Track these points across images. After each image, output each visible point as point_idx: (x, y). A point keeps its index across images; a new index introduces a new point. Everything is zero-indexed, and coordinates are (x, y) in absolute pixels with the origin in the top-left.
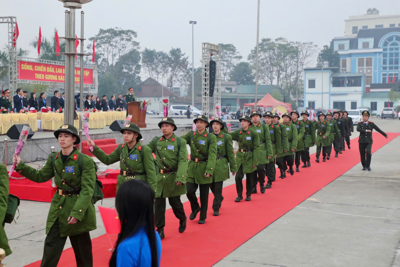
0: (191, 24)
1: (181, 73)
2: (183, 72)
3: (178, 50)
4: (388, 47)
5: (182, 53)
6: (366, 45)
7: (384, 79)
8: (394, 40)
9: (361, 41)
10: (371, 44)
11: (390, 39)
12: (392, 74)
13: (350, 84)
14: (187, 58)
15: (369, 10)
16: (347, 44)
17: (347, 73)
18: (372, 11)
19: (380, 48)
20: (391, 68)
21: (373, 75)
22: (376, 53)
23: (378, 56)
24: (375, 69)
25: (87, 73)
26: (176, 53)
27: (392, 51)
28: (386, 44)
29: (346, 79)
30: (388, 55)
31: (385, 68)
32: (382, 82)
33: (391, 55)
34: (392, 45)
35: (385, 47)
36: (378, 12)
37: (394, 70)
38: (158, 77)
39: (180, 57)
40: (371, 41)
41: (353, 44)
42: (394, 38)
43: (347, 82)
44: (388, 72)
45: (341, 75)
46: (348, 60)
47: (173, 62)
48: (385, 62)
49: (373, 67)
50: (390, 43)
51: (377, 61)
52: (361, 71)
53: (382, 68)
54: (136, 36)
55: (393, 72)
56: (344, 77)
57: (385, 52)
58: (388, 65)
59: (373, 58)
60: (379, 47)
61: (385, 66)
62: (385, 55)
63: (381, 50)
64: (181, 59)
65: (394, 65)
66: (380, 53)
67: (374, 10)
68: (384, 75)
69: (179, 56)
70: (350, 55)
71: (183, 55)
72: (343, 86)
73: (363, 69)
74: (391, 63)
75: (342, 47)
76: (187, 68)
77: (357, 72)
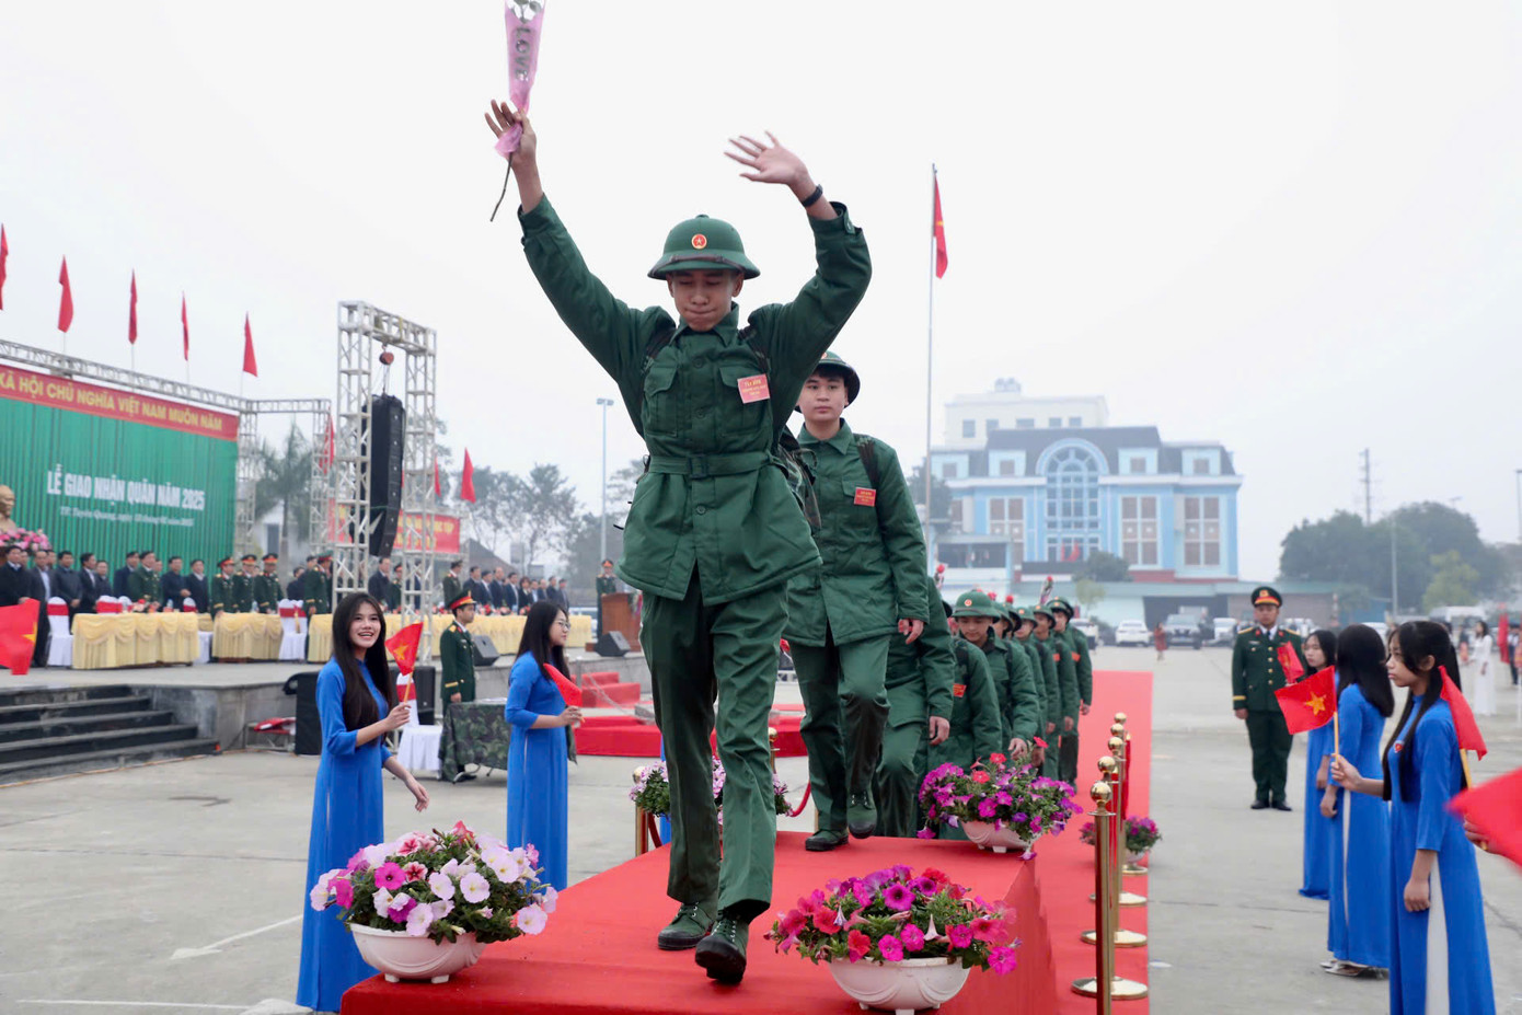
0: (601, 406)
1: (556, 527)
2: (563, 523)
3: (554, 470)
4: (1059, 474)
5: (562, 477)
6: (1007, 468)
7: (1052, 551)
8: (1072, 459)
9: (995, 459)
10: (1020, 466)
11: (1063, 455)
12: (1067, 541)
13: (980, 562)
14: (574, 489)
15: (999, 382)
16: (963, 464)
17: (964, 533)
18: (1006, 385)
19: (1039, 476)
20: (1067, 525)
21: (1025, 540)
22: (1030, 488)
23: (1036, 496)
24: (1030, 525)
25: (449, 528)
26: (545, 476)
27: (1066, 485)
28: (1053, 467)
29: (970, 549)
30: (1059, 494)
31: (1052, 525)
32: (1046, 559)
33: (1066, 493)
34: (1068, 468)
35: (1052, 475)
36: (1019, 388)
37: (1073, 529)
38: (495, 538)
39: (557, 487)
40: (1019, 458)
41: (978, 464)
42: (1072, 454)
43: (973, 557)
44: (1060, 533)
45: (957, 539)
46: (967, 502)
47: (537, 498)
48: (1052, 511)
49: (1024, 522)
50: (1062, 465)
51: (1035, 506)
52: (998, 531)
53: (1045, 526)
54: (443, 432)
55: (1073, 534)
56: (964, 546)
57: (1052, 486)
58: (1059, 518)
59: (1025, 499)
60: (1037, 472)
61: (1052, 518)
62: (1052, 493)
63: (1042, 481)
64: (558, 491)
65: (1073, 518)
66: (1040, 488)
67: (1012, 381)
68: (1051, 541)
69: (553, 483)
70: (971, 491)
71: (563, 482)
72: (964, 565)
73: (1001, 526)
74: (1066, 512)
75: (950, 470)
76: (573, 516)
77: (988, 531)
